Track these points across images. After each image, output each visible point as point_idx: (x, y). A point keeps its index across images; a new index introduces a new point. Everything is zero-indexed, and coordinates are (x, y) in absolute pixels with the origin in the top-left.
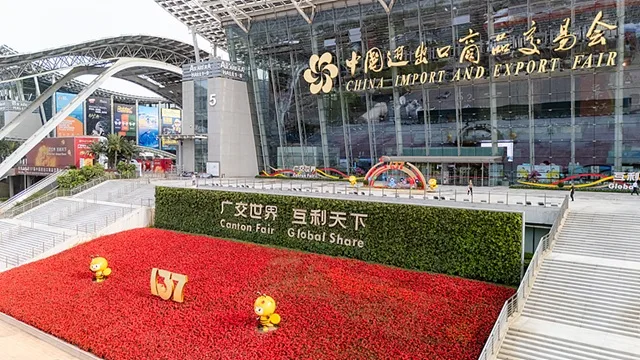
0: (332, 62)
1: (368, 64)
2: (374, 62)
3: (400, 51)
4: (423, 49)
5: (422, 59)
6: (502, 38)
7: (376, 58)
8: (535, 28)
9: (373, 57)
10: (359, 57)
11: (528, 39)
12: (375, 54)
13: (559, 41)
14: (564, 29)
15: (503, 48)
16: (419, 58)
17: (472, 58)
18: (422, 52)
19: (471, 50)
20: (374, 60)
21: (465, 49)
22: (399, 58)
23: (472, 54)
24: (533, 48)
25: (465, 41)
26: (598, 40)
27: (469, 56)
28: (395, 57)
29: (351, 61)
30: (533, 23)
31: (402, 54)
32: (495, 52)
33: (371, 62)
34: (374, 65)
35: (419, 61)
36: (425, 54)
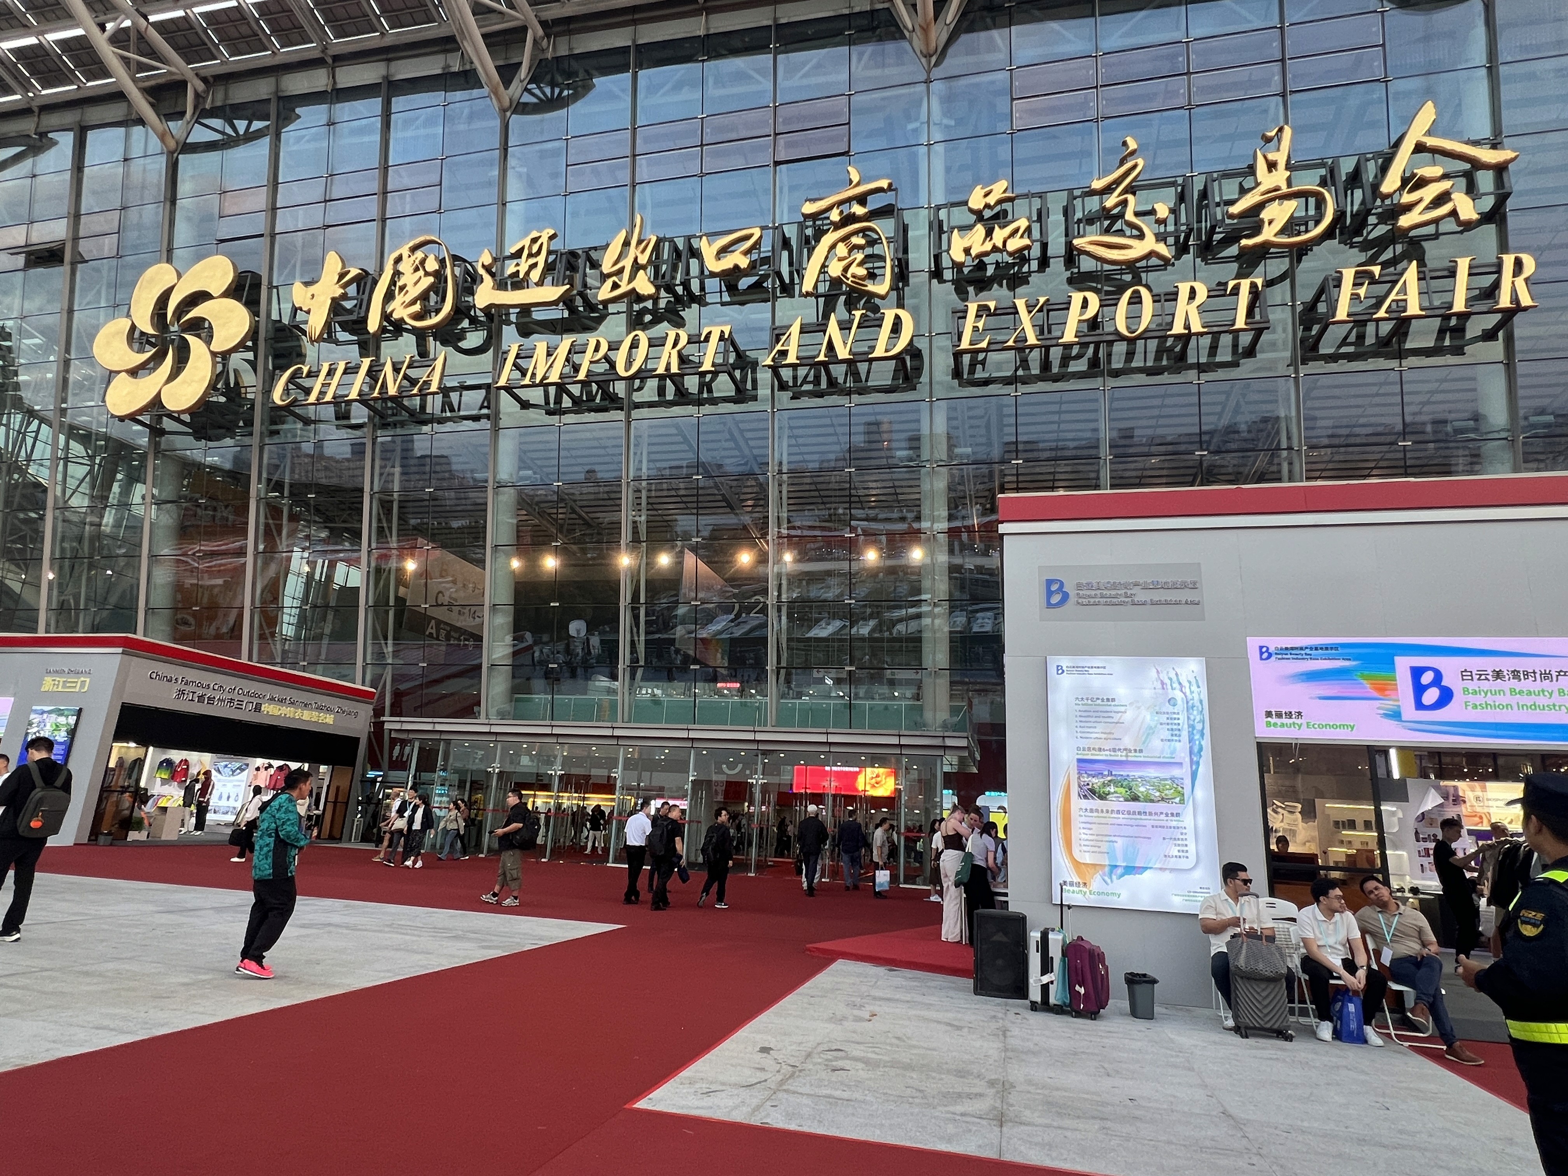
0: (234, 291)
1: (389, 296)
2: (414, 292)
3: (535, 248)
4: (640, 242)
5: (631, 279)
6: (992, 200)
7: (427, 274)
8: (1141, 162)
9: (416, 269)
10: (354, 272)
11: (1111, 201)
12: (423, 262)
13: (1260, 206)
14: (1272, 166)
15: (999, 235)
16: (621, 271)
17: (862, 272)
18: (633, 251)
19: (858, 240)
20: (416, 283)
21: (828, 239)
22: (527, 273)
23: (860, 256)
24: (1141, 236)
25: (829, 209)
26: (1442, 198)
27: (846, 269)
28: (510, 268)
29: (312, 289)
30: (1132, 145)
31: (541, 260)
32: (967, 251)
33: (402, 288)
34: (413, 302)
35: (615, 286)
36: (643, 259)
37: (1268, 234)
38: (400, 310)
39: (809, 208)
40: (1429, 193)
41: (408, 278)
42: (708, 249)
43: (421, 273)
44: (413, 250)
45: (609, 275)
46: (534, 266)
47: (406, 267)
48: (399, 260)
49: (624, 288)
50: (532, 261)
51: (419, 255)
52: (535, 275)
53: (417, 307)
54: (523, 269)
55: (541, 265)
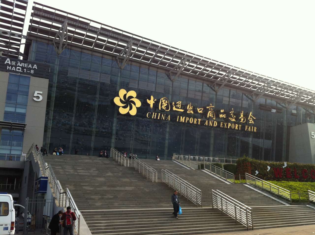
0: (136, 97)
1: (161, 105)
3: (179, 104)
4: (191, 106)
5: (191, 111)
6: (223, 111)
7: (166, 103)
8: (233, 111)
9: (165, 102)
10: (156, 100)
11: (231, 115)
12: (165, 101)
13: (241, 118)
14: (242, 114)
15: (223, 116)
16: (189, 110)
17: (212, 116)
18: (190, 108)
19: (212, 113)
20: (165, 104)
21: (209, 112)
22: (179, 107)
23: (212, 115)
24: (233, 119)
25: (209, 108)
26: (252, 121)
27: (211, 116)
28: (177, 106)
29: (150, 101)
30: (233, 109)
31: (180, 105)
32: (221, 117)
33: (163, 104)
34: (165, 107)
35: (189, 112)
36: (192, 109)
37: (242, 121)
38: (164, 107)
39: (207, 107)
40: (251, 120)
41: (164, 103)
42: (198, 110)
43: (165, 103)
44: (164, 99)
45: (188, 110)
46: (179, 106)
47: (163, 101)
48: (162, 100)
49: (190, 112)
50: (179, 105)
51: (165, 100)
52: (180, 107)
53: (165, 108)
54: (178, 106)
55: (180, 106)
